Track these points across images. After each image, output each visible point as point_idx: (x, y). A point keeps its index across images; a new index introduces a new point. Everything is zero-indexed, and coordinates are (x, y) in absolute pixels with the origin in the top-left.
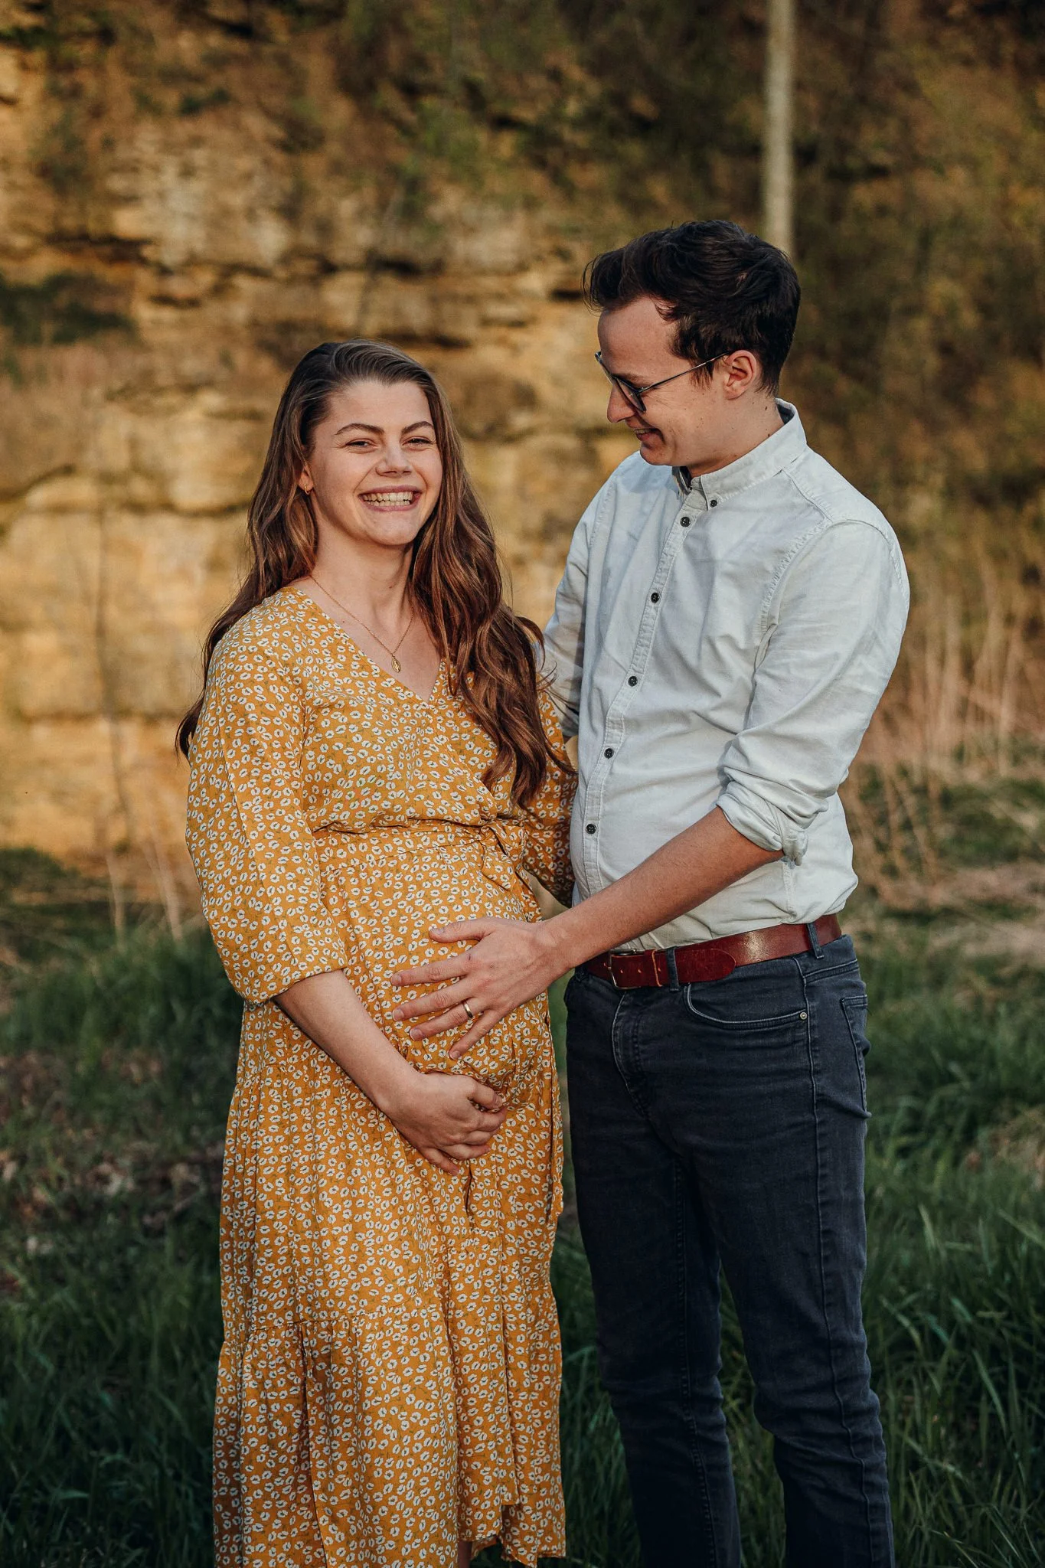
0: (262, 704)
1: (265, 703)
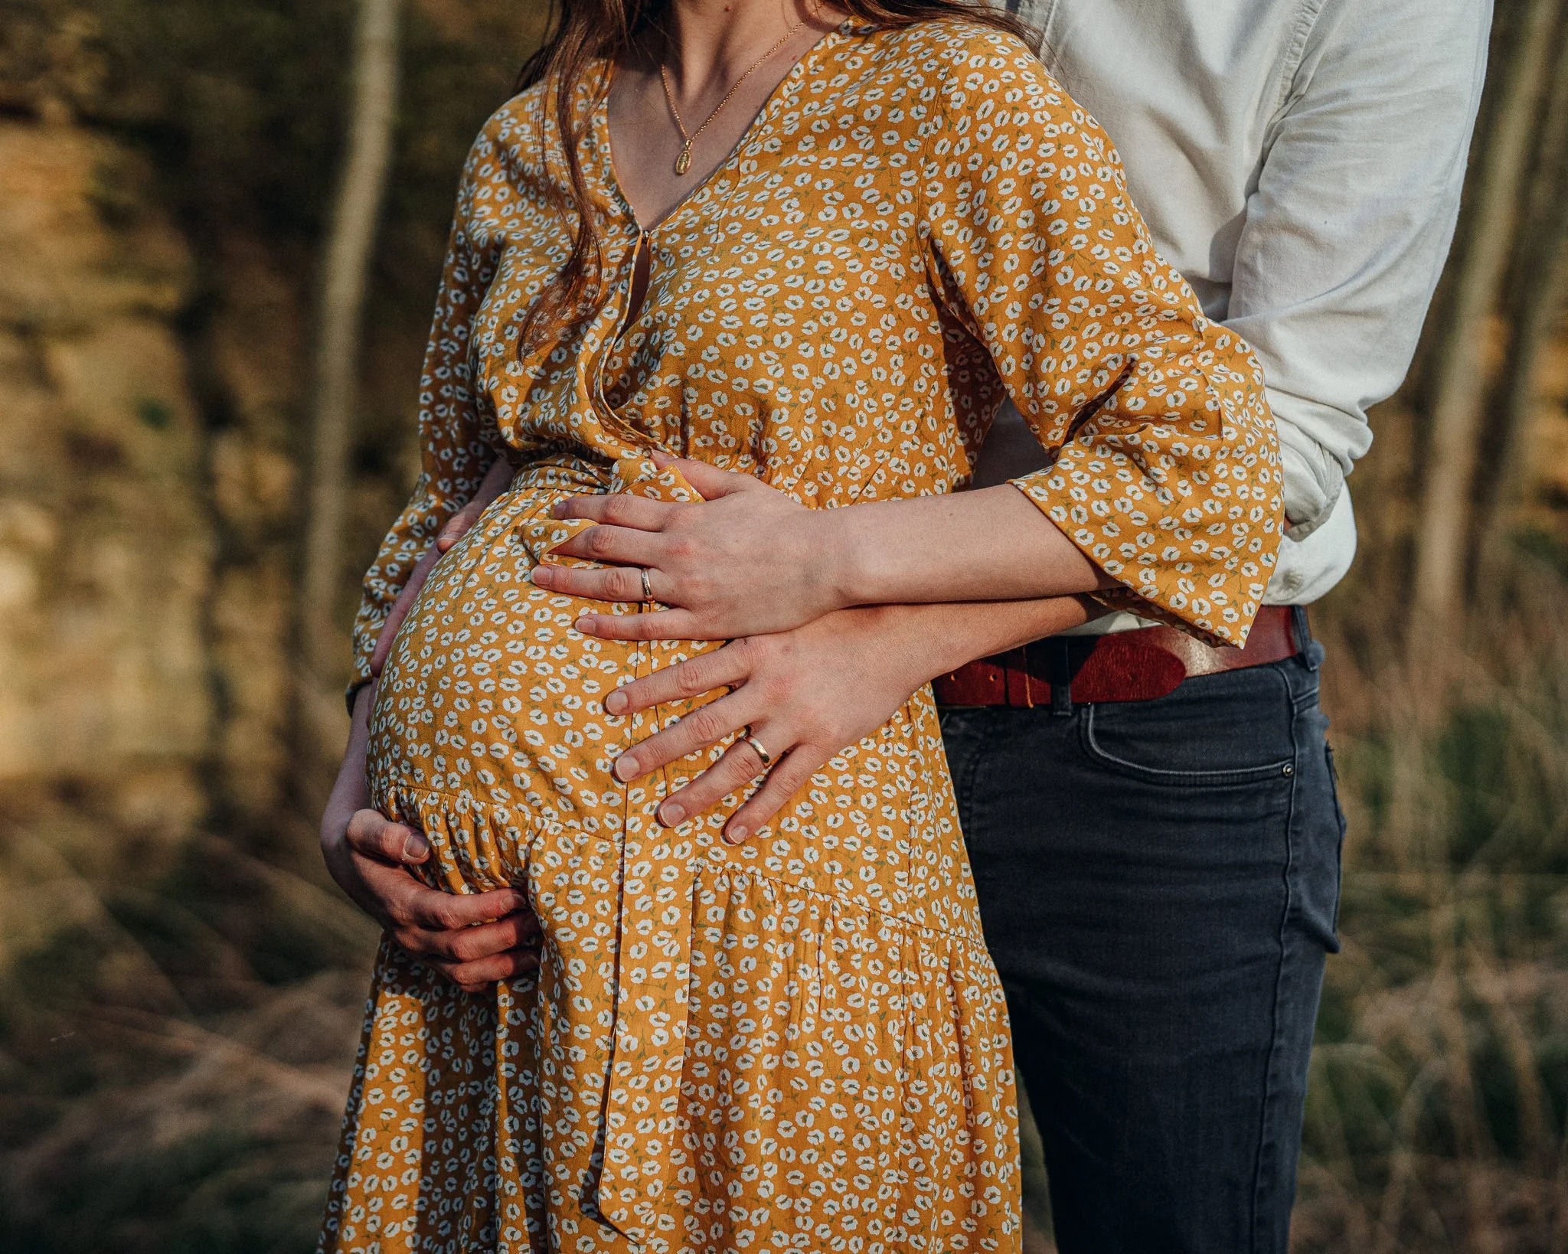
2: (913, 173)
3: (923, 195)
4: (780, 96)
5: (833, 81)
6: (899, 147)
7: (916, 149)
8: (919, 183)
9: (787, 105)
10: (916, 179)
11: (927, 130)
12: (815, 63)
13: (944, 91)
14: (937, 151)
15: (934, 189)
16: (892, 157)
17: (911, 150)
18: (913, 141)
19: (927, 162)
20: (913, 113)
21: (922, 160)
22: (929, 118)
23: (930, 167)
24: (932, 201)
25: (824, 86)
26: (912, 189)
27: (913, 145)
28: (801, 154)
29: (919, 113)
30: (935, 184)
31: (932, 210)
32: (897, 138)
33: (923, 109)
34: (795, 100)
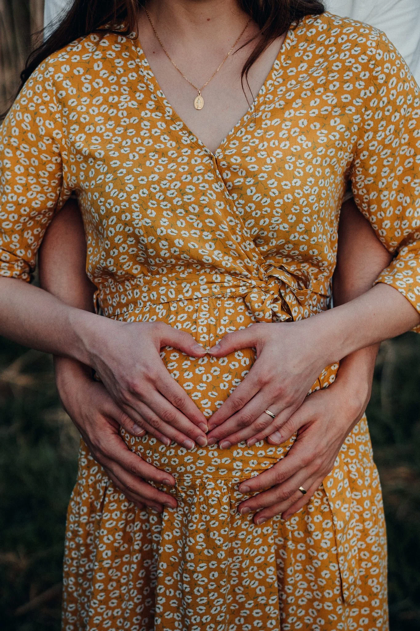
0: (25, 132)
1: (28, 131)
2: (359, 116)
3: (363, 127)
4: (272, 79)
5: (299, 67)
6: (351, 103)
7: (360, 104)
8: (361, 121)
9: (276, 83)
10: (360, 119)
11: (365, 94)
12: (284, 59)
13: (374, 74)
14: (371, 105)
15: (369, 125)
16: (347, 109)
17: (357, 104)
18: (358, 100)
19: (366, 110)
20: (357, 85)
21: (363, 110)
22: (366, 88)
23: (367, 113)
24: (367, 131)
25: (295, 71)
26: (358, 124)
27: (358, 102)
28: (296, 110)
29: (360, 85)
30: (370, 122)
31: (367, 135)
32: (350, 98)
33: (362, 83)
34: (281, 80)
